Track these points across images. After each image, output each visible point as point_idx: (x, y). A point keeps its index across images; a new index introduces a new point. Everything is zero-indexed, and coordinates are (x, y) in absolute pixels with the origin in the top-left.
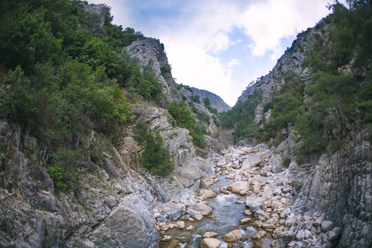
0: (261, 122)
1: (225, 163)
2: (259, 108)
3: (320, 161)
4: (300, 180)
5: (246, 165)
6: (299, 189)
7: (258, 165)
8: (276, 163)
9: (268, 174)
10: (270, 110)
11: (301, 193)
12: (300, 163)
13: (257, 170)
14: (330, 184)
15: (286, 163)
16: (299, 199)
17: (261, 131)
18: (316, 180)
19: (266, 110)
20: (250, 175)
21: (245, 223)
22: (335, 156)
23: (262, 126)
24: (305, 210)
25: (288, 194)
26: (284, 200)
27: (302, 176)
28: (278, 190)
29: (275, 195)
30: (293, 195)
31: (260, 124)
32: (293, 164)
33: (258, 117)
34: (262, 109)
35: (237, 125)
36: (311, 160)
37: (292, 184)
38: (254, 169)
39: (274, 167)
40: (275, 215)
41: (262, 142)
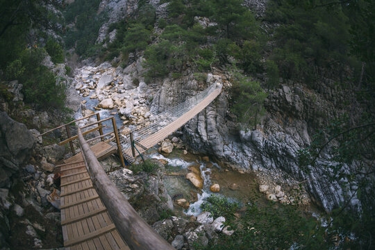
0: (104, 41)
1: (81, 86)
2: (104, 27)
3: (164, 84)
4: (151, 95)
5: (100, 85)
6: (151, 100)
7: (110, 84)
8: (127, 82)
9: (122, 91)
10: (115, 31)
11: (153, 103)
12: (147, 83)
13: (110, 88)
14: (172, 98)
15: (136, 83)
16: (153, 107)
17: (105, 50)
18: (163, 96)
19: (110, 30)
20: (107, 94)
21: (126, 124)
22: (175, 82)
23: (105, 45)
24: (159, 112)
25: (144, 104)
26: (142, 108)
27: (151, 92)
28: (136, 102)
29: (135, 106)
30: (148, 105)
31: (104, 43)
32: (142, 84)
33: (102, 37)
34: (107, 28)
35: (78, 43)
36: (157, 81)
37: (146, 98)
38: (108, 87)
39: (126, 85)
40: (141, 117)
41: (105, 61)
